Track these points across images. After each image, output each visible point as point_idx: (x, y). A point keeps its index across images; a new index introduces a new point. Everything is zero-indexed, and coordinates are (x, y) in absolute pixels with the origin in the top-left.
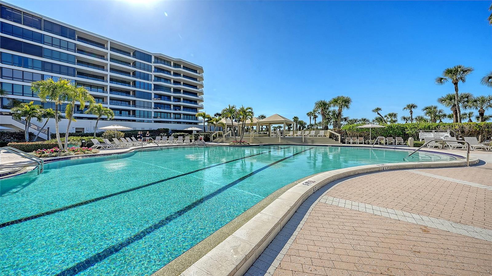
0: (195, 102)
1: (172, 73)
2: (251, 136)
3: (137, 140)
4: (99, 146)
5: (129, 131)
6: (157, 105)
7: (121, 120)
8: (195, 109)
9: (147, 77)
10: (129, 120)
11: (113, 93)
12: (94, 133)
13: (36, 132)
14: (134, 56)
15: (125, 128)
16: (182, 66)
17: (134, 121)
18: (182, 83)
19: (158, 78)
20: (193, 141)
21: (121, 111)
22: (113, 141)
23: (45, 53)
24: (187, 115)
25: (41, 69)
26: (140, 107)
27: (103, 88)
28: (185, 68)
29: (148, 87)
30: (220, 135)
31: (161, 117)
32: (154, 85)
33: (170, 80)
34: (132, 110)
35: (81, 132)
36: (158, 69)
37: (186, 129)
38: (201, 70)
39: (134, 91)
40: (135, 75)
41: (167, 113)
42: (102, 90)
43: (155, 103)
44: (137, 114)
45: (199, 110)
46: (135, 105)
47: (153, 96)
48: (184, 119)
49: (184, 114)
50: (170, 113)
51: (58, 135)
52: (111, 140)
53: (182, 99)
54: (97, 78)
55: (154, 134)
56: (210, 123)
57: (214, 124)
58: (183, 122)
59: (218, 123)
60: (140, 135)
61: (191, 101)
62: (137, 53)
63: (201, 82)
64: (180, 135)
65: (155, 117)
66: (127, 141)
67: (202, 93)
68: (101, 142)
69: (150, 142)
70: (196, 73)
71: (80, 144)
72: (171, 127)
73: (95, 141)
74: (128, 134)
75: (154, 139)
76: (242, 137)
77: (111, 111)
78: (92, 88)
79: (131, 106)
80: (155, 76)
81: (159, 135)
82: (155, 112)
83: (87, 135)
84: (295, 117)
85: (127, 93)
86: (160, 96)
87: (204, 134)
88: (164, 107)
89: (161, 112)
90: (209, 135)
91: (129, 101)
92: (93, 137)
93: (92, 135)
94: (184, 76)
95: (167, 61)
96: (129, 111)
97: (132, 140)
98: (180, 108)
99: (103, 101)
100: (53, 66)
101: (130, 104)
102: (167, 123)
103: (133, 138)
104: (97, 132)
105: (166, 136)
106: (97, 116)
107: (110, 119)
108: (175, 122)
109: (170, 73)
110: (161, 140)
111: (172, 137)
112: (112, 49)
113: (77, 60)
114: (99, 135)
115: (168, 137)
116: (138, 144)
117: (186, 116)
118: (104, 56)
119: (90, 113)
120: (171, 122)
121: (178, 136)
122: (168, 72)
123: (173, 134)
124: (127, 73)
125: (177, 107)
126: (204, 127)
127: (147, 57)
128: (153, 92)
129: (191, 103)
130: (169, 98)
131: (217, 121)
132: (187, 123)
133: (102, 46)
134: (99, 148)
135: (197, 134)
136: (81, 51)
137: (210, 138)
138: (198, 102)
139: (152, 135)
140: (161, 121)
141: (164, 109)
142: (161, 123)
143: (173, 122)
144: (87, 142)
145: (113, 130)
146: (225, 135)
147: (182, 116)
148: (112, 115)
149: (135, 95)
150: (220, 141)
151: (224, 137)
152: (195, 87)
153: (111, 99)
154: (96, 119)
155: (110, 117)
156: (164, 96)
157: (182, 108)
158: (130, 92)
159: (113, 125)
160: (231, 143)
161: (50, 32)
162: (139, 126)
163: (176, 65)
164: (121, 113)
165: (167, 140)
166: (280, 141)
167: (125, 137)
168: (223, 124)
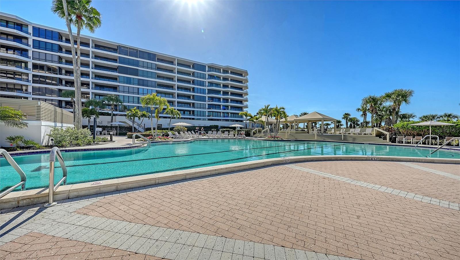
0: (241, 102)
1: (222, 78)
2: (286, 133)
3: (196, 134)
4: (172, 136)
5: (190, 127)
6: (210, 106)
7: (185, 118)
8: (241, 109)
9: (202, 84)
10: (190, 119)
11: (179, 98)
12: (168, 128)
13: (137, 127)
14: (193, 68)
15: (188, 124)
16: (230, 72)
17: (193, 119)
18: (230, 86)
19: (211, 84)
20: (236, 135)
21: (184, 111)
22: (180, 133)
23: (140, 73)
24: (234, 113)
25: (137, 85)
26: (198, 108)
27: (172, 94)
28: (232, 73)
29: (203, 91)
30: (260, 131)
31: (213, 115)
32: (208, 89)
33: (220, 85)
34: (191, 110)
35: (160, 127)
36: (211, 77)
37: (230, 126)
38: (246, 73)
39: (193, 96)
40: (194, 83)
41: (218, 112)
42: (172, 96)
43: (208, 104)
44: (196, 113)
45: (244, 110)
46: (194, 106)
47: (207, 99)
48: (231, 117)
49: (231, 113)
50: (220, 112)
51: (152, 129)
52: (179, 133)
53: (230, 101)
54: (169, 87)
55: (207, 129)
56: (251, 120)
57: (254, 122)
58: (231, 120)
59: (258, 121)
60: (197, 130)
61: (237, 101)
62: (195, 66)
63: (246, 84)
64: (226, 131)
65: (208, 116)
66: (189, 134)
67: (247, 94)
68: (173, 134)
69: (204, 136)
70: (242, 77)
71: (162, 134)
72: (220, 124)
73: (170, 133)
74: (190, 129)
75: (207, 133)
76: (277, 133)
77: (179, 112)
78: (166, 95)
79: (191, 107)
80: (208, 82)
81: (211, 130)
82: (208, 111)
83: (164, 129)
84: (346, 114)
85: (189, 97)
86: (212, 99)
87: (246, 130)
88: (215, 108)
89: (213, 112)
90: (250, 131)
91: (189, 104)
92: (168, 131)
93: (167, 129)
94: (232, 80)
95: (218, 69)
96: (190, 111)
97: (192, 133)
98: (228, 108)
99: (173, 104)
100: (144, 81)
101: (190, 106)
102: (217, 121)
103: (193, 132)
104: (171, 127)
105: (216, 131)
106: (170, 116)
107: (179, 118)
108: (224, 120)
109: (220, 79)
110: (212, 134)
111: (220, 132)
112: (179, 64)
113: (157, 76)
114: (172, 129)
115: (217, 132)
116: (196, 136)
117: (233, 115)
118: (173, 71)
119: (167, 113)
120: (220, 119)
121: (225, 131)
122: (218, 78)
123: (221, 129)
124: (188, 82)
125: (225, 108)
126: (246, 124)
127: (202, 67)
128: (207, 96)
129: (237, 103)
130: (219, 99)
131: (257, 119)
132: (233, 121)
133: (172, 63)
134: (172, 138)
135: (240, 130)
136: (159, 68)
137: (250, 134)
138: (243, 102)
139: (206, 131)
140: (213, 119)
141: (216, 109)
142: (213, 120)
143: (223, 120)
144: (166, 133)
145: (180, 126)
146: (264, 130)
147: (230, 115)
148: (179, 115)
149: (194, 99)
150: (259, 137)
151: (262, 132)
152: (241, 89)
153: (178, 103)
154: (169, 117)
155: (178, 116)
156: (216, 98)
157: (230, 108)
158: (190, 96)
159: (180, 122)
160: (267, 138)
161: (142, 58)
162: (196, 123)
163: (225, 71)
164: (184, 113)
165: (217, 134)
166: (316, 138)
167: (187, 131)
168: (263, 122)
